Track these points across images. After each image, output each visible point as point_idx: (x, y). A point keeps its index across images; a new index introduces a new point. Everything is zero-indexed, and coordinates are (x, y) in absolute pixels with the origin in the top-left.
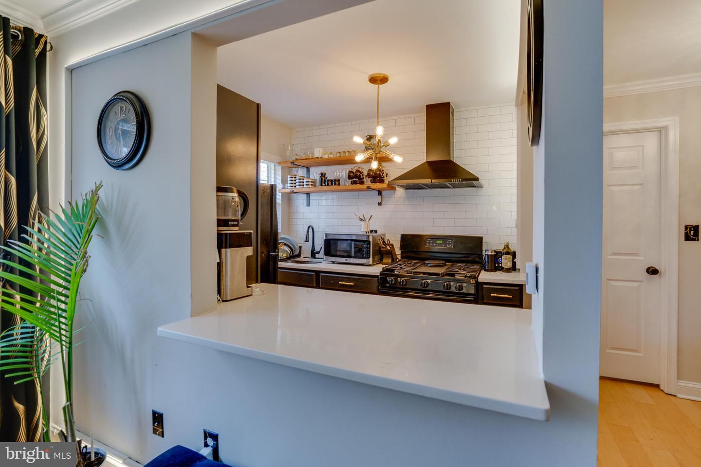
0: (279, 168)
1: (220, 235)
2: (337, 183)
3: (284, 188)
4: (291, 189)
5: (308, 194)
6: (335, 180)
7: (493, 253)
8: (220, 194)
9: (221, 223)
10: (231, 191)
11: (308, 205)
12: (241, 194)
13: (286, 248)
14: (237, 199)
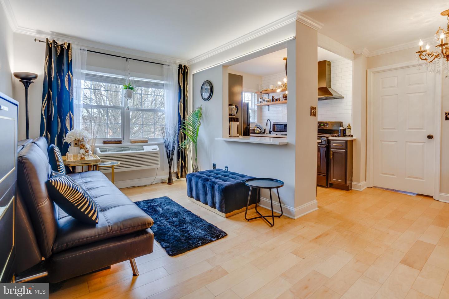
0: (256, 95)
1: (230, 118)
2: (279, 100)
3: (258, 103)
4: (260, 104)
5: (269, 106)
6: (278, 99)
7: (343, 129)
8: (230, 106)
9: (230, 115)
10: (233, 105)
11: (269, 110)
12: (236, 106)
13: (258, 129)
14: (235, 108)
